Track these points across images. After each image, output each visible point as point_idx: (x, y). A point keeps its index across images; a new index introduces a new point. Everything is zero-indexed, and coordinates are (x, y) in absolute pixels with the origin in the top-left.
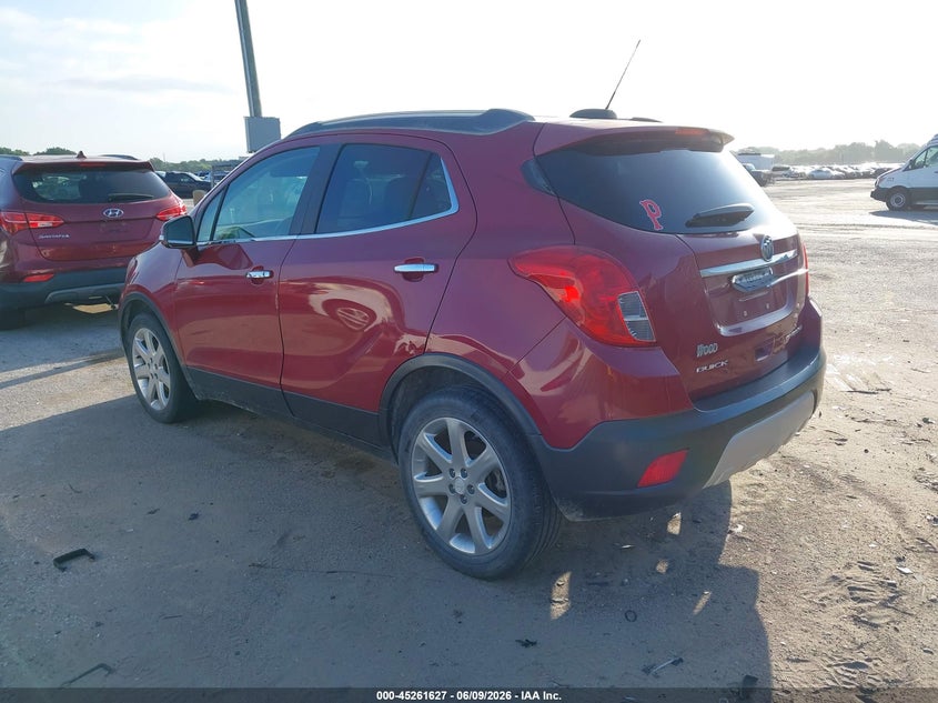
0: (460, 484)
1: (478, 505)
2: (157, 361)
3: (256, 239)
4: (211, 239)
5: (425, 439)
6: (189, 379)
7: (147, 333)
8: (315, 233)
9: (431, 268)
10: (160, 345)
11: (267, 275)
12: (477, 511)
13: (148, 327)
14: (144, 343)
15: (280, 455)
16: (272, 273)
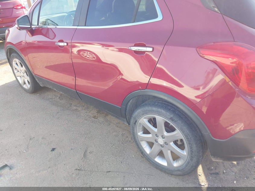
0: (161, 141)
1: (169, 150)
2: (23, 71)
3: (58, 27)
4: (38, 25)
5: (144, 121)
6: (37, 80)
7: (17, 61)
8: (85, 26)
9: (151, 49)
10: (23, 66)
11: (65, 44)
12: (169, 152)
13: (18, 59)
14: (17, 64)
15: (75, 108)
16: (67, 43)
